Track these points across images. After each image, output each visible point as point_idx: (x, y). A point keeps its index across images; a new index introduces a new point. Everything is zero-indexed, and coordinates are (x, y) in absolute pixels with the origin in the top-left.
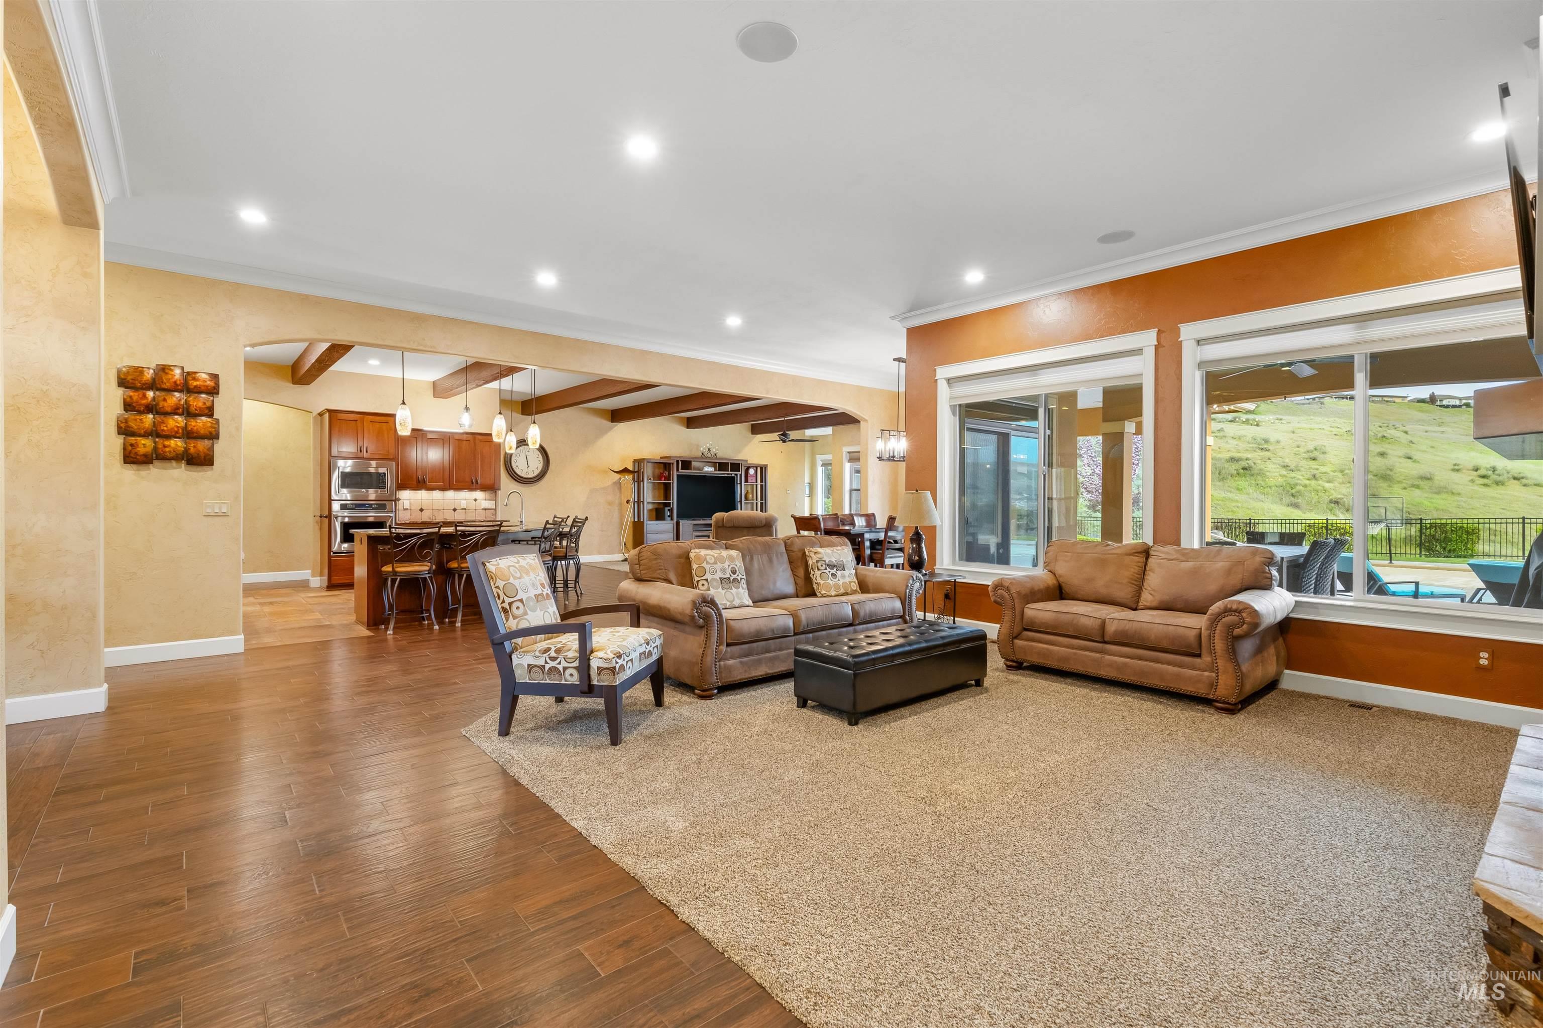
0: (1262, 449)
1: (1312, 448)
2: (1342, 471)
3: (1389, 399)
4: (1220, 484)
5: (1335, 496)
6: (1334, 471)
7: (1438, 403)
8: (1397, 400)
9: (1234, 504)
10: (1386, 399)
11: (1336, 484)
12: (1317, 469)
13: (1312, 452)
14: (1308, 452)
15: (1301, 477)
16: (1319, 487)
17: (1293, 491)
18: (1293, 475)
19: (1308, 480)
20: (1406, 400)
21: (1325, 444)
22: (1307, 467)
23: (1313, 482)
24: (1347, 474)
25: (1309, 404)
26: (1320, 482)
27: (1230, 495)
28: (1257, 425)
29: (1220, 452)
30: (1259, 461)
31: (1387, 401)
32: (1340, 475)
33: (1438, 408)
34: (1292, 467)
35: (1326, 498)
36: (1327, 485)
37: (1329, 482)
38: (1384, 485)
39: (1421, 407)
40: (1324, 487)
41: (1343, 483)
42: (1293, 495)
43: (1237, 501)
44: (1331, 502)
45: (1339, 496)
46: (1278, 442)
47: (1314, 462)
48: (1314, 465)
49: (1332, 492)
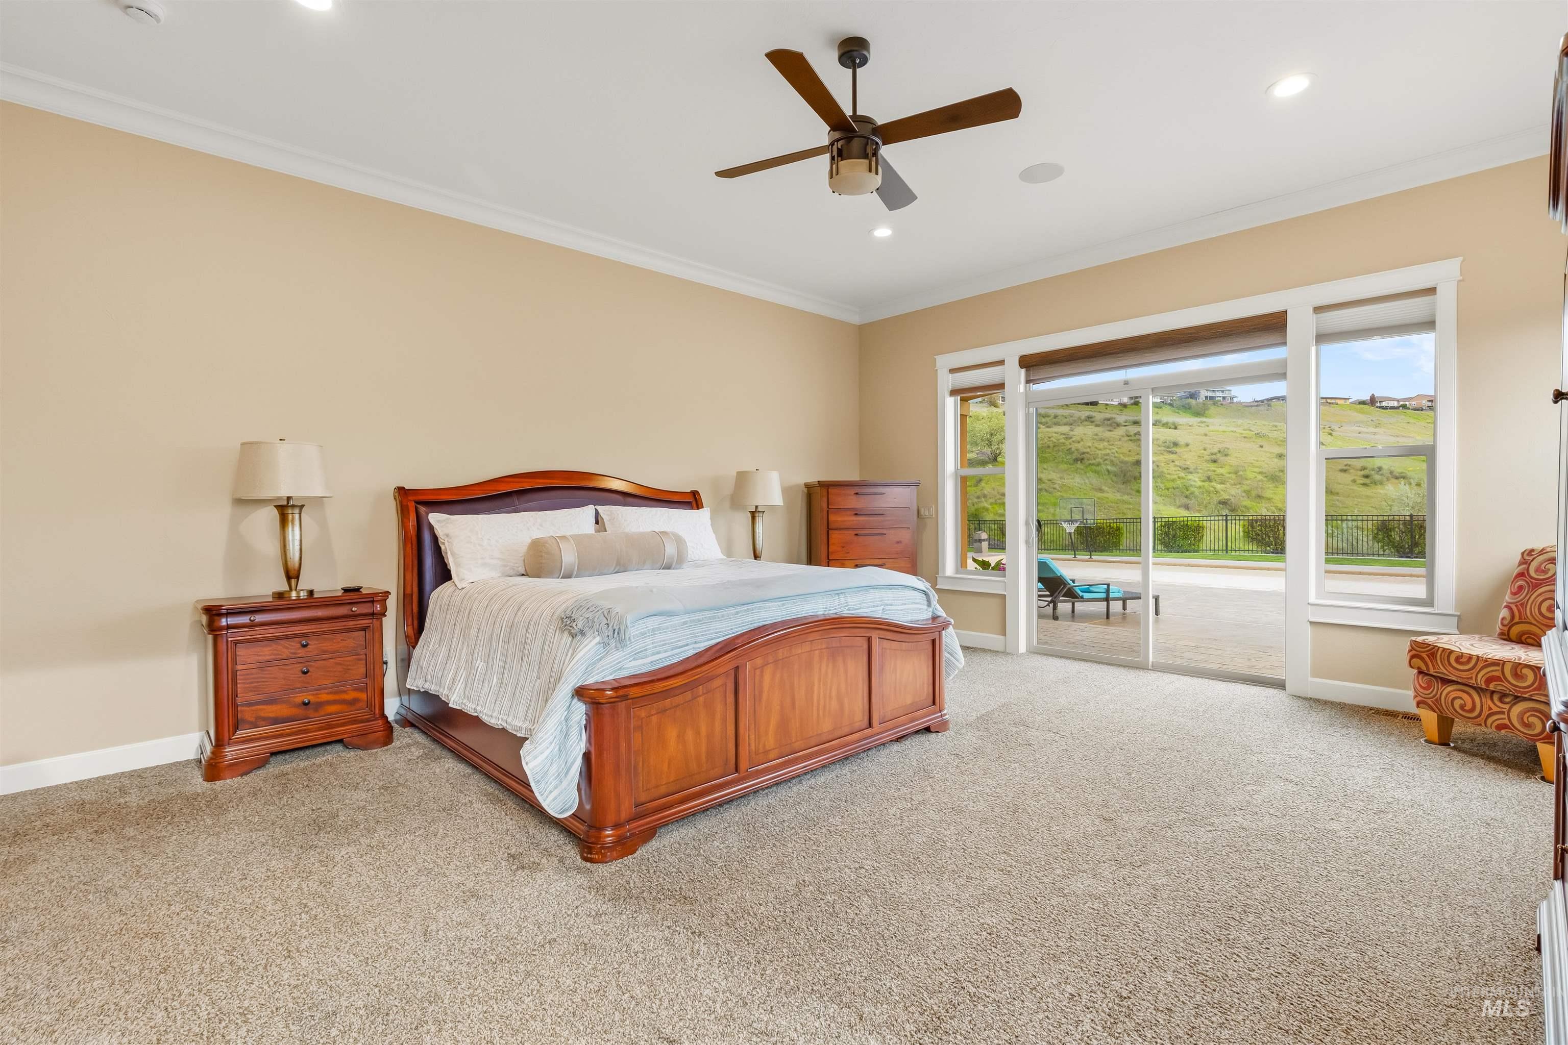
0: (1170, 452)
1: (1215, 450)
2: (1236, 473)
3: (1333, 401)
4: (1122, 486)
5: (1225, 496)
6: (1230, 473)
7: (1378, 405)
8: (1339, 402)
9: (1127, 506)
10: (1329, 401)
11: (1228, 485)
12: (1214, 471)
13: (1215, 454)
14: (1212, 454)
15: (1197, 479)
16: (1211, 489)
17: (1188, 493)
18: (1190, 477)
19: (1203, 481)
20: (1348, 402)
21: (1228, 446)
22: (1206, 469)
23: (1206, 484)
24: (1241, 475)
25: (1257, 406)
26: (1214, 484)
27: (1126, 497)
28: (1176, 428)
29: (1129, 456)
30: (1162, 464)
31: (1330, 403)
32: (1233, 476)
33: (1378, 409)
34: (1191, 470)
35: (1216, 499)
36: (1219, 487)
37: (1222, 483)
38: (1270, 485)
39: (1361, 409)
40: (1215, 488)
41: (1235, 484)
42: (1186, 497)
43: (1130, 503)
44: (1220, 503)
45: (1228, 497)
46: (1187, 445)
47: (1215, 465)
48: (1212, 466)
49: (1222, 493)
